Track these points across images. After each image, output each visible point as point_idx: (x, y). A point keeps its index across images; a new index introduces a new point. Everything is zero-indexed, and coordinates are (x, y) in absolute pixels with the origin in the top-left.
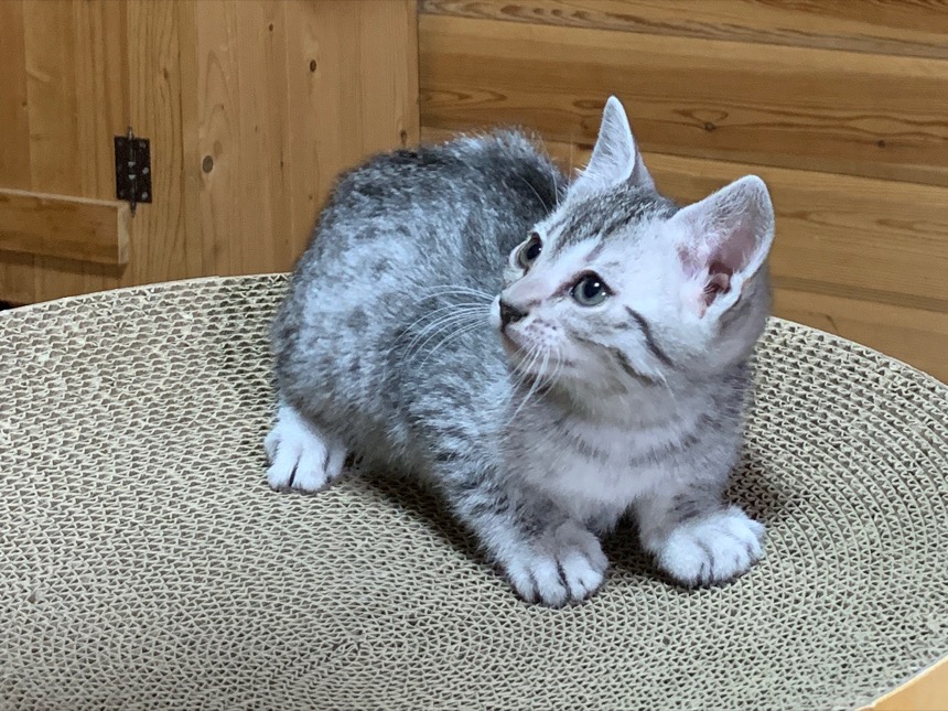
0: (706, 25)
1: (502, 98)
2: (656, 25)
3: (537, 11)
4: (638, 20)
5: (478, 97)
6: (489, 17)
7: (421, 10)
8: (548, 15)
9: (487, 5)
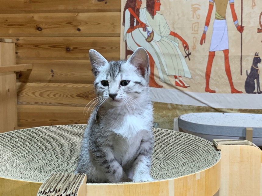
0: (75, 104)
1: (35, 120)
2: (66, 104)
3: (42, 103)
4: (62, 104)
5: (29, 120)
6: (32, 104)
7: (18, 104)
8: (44, 104)
9: (31, 102)
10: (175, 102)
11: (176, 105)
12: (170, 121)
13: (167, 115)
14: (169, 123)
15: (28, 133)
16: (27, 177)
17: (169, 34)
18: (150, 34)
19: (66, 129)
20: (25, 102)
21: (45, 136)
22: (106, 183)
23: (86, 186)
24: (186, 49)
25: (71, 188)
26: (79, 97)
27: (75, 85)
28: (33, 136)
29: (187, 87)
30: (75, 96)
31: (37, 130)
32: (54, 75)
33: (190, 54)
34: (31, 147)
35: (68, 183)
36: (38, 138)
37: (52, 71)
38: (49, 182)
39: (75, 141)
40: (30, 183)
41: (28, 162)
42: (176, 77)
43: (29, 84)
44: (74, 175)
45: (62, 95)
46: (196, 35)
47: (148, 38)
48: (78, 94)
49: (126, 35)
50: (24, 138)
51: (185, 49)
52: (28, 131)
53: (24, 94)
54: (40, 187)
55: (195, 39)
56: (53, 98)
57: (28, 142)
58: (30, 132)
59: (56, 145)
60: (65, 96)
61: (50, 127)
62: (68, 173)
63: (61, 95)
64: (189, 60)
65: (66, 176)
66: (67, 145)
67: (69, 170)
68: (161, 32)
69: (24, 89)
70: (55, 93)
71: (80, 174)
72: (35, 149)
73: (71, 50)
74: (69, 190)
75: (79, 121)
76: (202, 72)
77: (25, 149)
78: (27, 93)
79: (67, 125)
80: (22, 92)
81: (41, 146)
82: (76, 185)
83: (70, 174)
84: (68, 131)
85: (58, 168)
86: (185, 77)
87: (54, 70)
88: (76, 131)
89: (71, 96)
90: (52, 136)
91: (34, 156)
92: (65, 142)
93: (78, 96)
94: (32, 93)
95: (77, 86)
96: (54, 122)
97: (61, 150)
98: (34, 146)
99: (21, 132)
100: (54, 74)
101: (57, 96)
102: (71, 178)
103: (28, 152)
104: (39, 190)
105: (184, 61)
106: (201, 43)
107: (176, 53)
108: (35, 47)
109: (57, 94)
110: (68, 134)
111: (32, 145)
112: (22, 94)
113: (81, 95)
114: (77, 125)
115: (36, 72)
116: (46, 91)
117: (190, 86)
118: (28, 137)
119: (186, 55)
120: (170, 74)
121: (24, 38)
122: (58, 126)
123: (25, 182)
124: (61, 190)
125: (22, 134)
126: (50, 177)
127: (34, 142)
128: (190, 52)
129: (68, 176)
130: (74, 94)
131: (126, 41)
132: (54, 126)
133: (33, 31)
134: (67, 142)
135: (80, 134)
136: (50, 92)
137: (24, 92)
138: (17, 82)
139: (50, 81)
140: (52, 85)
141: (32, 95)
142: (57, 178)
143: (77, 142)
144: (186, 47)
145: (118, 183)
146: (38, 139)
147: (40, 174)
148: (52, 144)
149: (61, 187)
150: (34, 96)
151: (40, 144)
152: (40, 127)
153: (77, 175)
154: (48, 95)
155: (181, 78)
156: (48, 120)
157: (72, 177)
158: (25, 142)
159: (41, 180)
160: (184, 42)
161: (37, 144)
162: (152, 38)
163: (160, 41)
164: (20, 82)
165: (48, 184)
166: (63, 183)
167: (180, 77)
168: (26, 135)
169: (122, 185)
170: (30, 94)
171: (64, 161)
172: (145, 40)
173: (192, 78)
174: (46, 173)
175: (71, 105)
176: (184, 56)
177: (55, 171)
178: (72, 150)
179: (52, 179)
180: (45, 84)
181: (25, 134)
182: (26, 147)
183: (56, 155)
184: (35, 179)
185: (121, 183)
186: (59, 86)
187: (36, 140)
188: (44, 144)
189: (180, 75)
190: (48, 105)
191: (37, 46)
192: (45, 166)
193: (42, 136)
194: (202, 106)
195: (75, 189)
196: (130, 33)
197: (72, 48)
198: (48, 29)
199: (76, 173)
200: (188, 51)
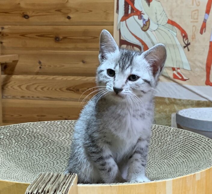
0: (65, 98)
1: (21, 115)
2: (54, 99)
3: (29, 97)
4: (51, 98)
5: (15, 116)
6: (18, 99)
7: (2, 98)
8: (31, 98)
9: (17, 96)
10: (173, 96)
11: (174, 99)
12: (167, 117)
13: (165, 110)
14: (166, 119)
15: (14, 130)
16: (12, 177)
17: (166, 22)
18: (146, 22)
19: (55, 125)
20: (10, 96)
21: (32, 133)
22: (99, 183)
23: (77, 187)
24: (185, 39)
25: (60, 189)
26: (69, 91)
27: (65, 78)
28: (19, 133)
29: (185, 80)
30: (64, 89)
31: (23, 126)
32: (42, 67)
33: (189, 44)
34: (17, 145)
35: (57, 183)
36: (24, 135)
37: (40, 63)
38: (37, 183)
39: (65, 138)
40: (16, 184)
41: (14, 161)
42: (174, 69)
43: (15, 77)
44: (64, 175)
45: (51, 88)
46: (195, 24)
47: (143, 27)
48: (68, 87)
49: (120, 24)
50: (10, 135)
51: (183, 39)
52: (14, 127)
53: (9, 87)
54: (28, 188)
55: (194, 28)
56: (41, 91)
57: (14, 140)
58: (16, 128)
59: (44, 143)
60: (54, 89)
61: (37, 123)
62: (57, 172)
63: (49, 88)
64: (189, 50)
65: (55, 176)
66: (56, 143)
67: (58, 170)
68: (158, 20)
69: (10, 82)
70: (43, 86)
71: (70, 174)
72: (22, 147)
73: (60, 39)
74: (59, 191)
75: (69, 116)
76: (202, 63)
77: (11, 146)
78: (12, 86)
79: (56, 121)
80: (7, 85)
81: (28, 144)
82: (66, 185)
83: (59, 174)
84: (57, 128)
85: (46, 168)
86: (183, 69)
87: (42, 61)
88: (66, 128)
89: (60, 89)
90: (40, 133)
91: (20, 154)
92: (54, 139)
93: (68, 89)
94: (18, 86)
95: (67, 79)
96: (42, 117)
97: (49, 148)
98: (20, 144)
99: (7, 128)
100: (41, 65)
101: (45, 89)
102: (60, 179)
103: (13, 150)
104: (26, 191)
105: (182, 51)
106: (201, 33)
107: (174, 43)
108: (21, 37)
109: (45, 87)
110: (57, 130)
111: (18, 143)
112: (7, 87)
113: (72, 89)
114: (66, 121)
115: (22, 63)
116: (33, 84)
117: (189, 79)
118: (14, 134)
119: (185, 45)
120: (167, 66)
121: (10, 26)
122: (46, 122)
123: (11, 183)
124: (49, 191)
125: (8, 131)
126: (38, 177)
127: (20, 139)
128: (189, 42)
129: (58, 176)
130: (63, 88)
131: (120, 30)
132: (42, 122)
133: (19, 19)
134: (56, 139)
135: (70, 131)
136: (37, 85)
137: (9, 85)
138: (2, 74)
139: (38, 73)
140: (39, 77)
141: (18, 88)
142: (45, 178)
143: (67, 139)
144: (185, 36)
145: (111, 184)
146: (25, 137)
147: (27, 174)
148: (40, 142)
149: (50, 188)
150: (20, 90)
151: (27, 141)
152: (26, 123)
153: (67, 175)
154: (36, 89)
155: (179, 71)
156: (35, 116)
157: (62, 177)
158: (10, 139)
159: (28, 181)
160: (183, 31)
161: (24, 142)
162: (147, 27)
163: (156, 30)
164: (5, 74)
165: (36, 184)
166: (52, 184)
167: (179, 69)
168: (12, 132)
169: (116, 186)
170: (16, 87)
171: (52, 160)
172: (141, 29)
173: (191, 70)
174: (33, 173)
175: (60, 100)
176: (183, 46)
177: (43, 170)
178: (62, 148)
179: (39, 180)
180: (32, 76)
181: (11, 130)
182: (12, 144)
183: (44, 153)
184: (21, 179)
185: (115, 184)
186: (47, 78)
187: (23, 137)
188: (32, 142)
189: (178, 67)
190: (35, 99)
191: (23, 35)
192: (32, 166)
193: (29, 133)
194: (202, 101)
195: (65, 190)
196: (124, 22)
197: (61, 37)
198: (35, 17)
199: (66, 172)
200: (187, 40)
